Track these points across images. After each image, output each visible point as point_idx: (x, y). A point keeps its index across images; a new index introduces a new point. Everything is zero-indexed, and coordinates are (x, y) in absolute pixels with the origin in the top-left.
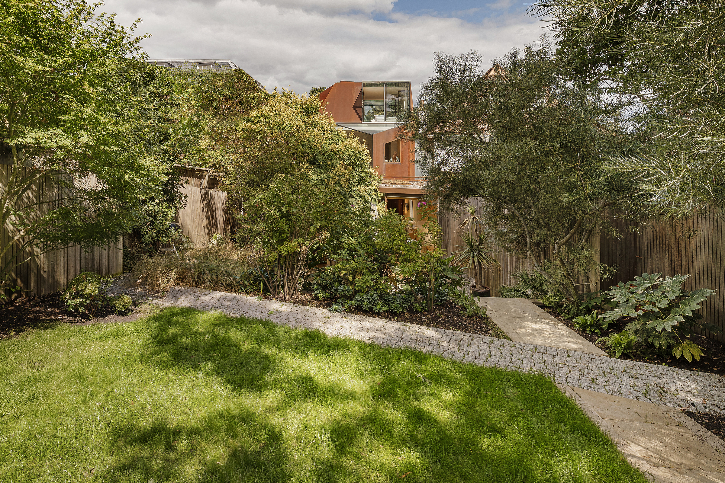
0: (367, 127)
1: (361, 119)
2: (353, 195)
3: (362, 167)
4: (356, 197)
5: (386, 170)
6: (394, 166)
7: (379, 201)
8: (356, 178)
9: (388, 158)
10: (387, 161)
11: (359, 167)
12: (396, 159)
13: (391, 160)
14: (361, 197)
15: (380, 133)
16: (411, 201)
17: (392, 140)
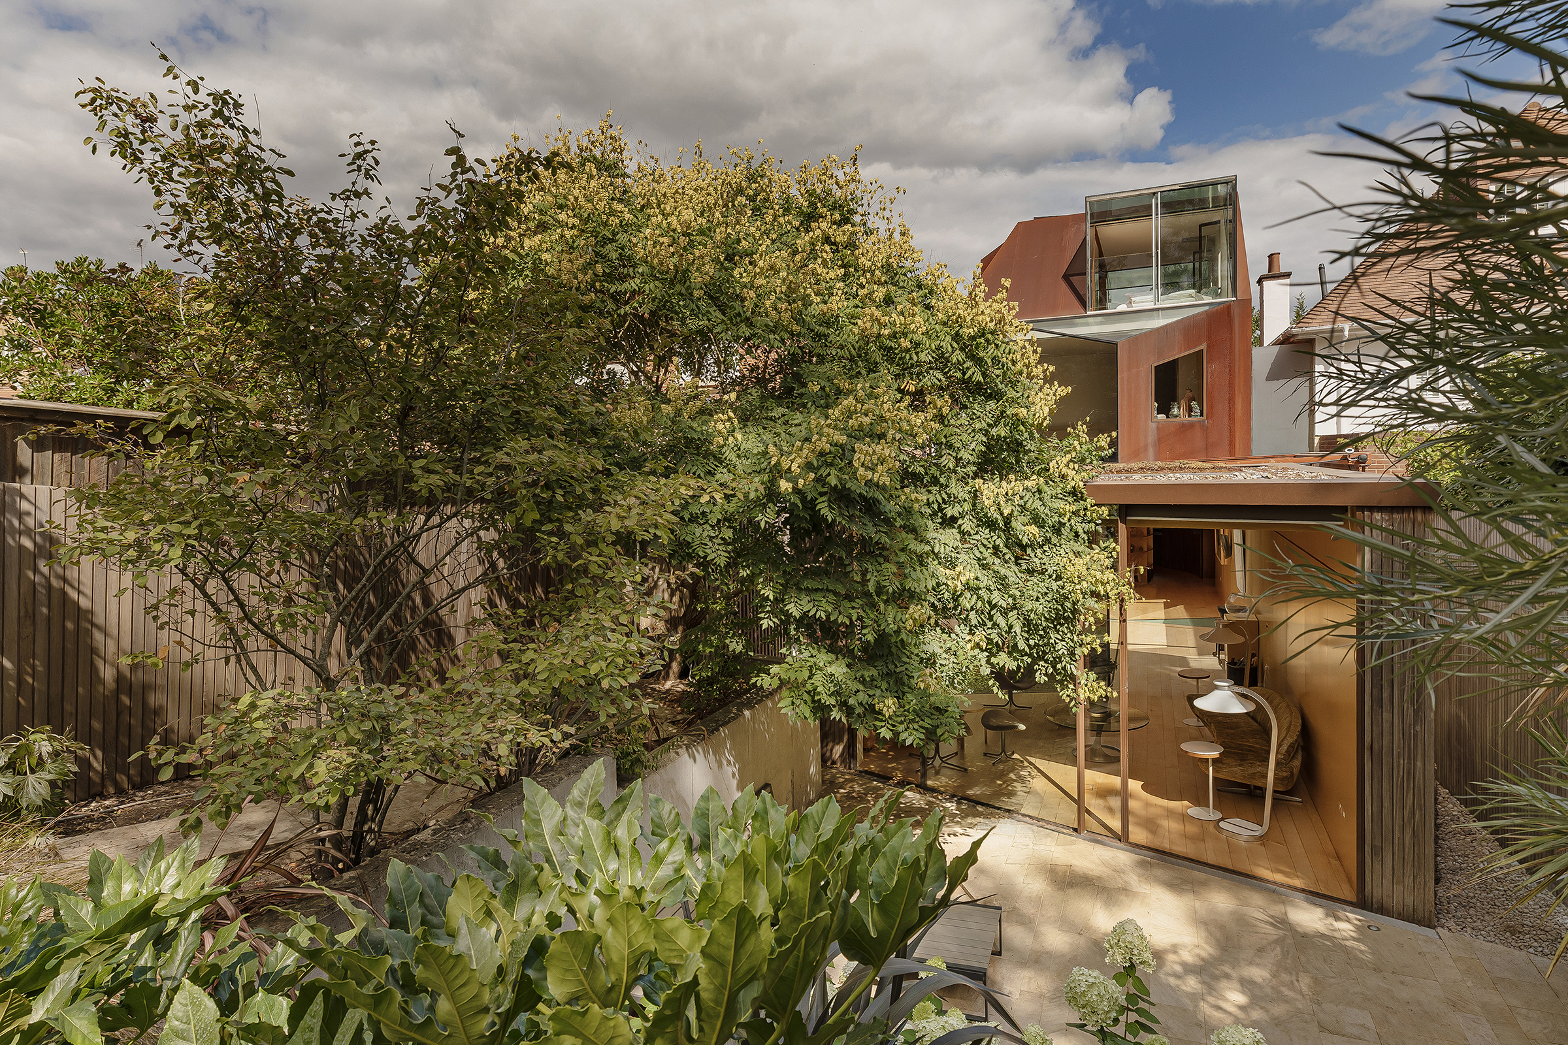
0: (1102, 323)
1: (1084, 304)
2: (954, 519)
3: (997, 396)
4: (967, 524)
5: (1160, 441)
6: (1185, 428)
7: (1093, 539)
8: (971, 449)
9: (1164, 409)
10: (1162, 417)
11: (989, 397)
12: (1190, 410)
13: (1175, 411)
14: (992, 525)
15: (1138, 339)
16: (1237, 535)
17: (1176, 353)
